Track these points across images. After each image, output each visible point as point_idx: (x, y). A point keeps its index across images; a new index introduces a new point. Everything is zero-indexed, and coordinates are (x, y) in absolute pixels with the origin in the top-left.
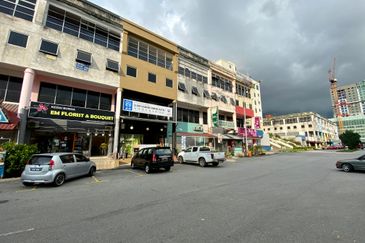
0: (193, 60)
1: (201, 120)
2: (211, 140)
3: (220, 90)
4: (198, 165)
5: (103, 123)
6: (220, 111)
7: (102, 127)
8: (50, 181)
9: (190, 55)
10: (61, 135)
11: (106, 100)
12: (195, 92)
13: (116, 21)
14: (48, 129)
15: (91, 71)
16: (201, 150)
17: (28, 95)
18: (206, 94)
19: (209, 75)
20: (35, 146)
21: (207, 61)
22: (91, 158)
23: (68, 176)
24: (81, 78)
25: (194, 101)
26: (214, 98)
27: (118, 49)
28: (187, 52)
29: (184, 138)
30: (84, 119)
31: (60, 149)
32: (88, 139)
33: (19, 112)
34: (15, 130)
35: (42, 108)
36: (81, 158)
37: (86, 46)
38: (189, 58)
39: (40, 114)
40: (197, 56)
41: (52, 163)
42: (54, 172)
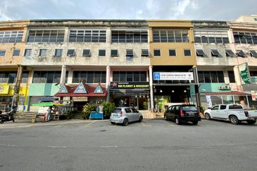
0: (209, 27)
1: (227, 79)
2: (242, 98)
3: (247, 45)
4: (229, 122)
5: (143, 90)
6: (250, 67)
8: (122, 122)
9: (205, 24)
10: (124, 98)
11: (143, 75)
12: (215, 54)
13: (144, 24)
14: (119, 95)
15: (134, 59)
16: (230, 108)
17: (109, 79)
18: (229, 54)
19: (230, 35)
20: (114, 104)
21: (225, 23)
22: (140, 111)
23: (130, 121)
24: (129, 65)
25: (216, 62)
26: (241, 54)
27: (147, 41)
28: (201, 22)
29: (208, 97)
30: (133, 88)
31: (124, 105)
32: (136, 100)
33: (107, 87)
34: (106, 96)
35: (115, 84)
36: (135, 111)
37: (130, 46)
38: (204, 27)
39: (114, 88)
40: (212, 22)
41: (121, 113)
42: (123, 118)
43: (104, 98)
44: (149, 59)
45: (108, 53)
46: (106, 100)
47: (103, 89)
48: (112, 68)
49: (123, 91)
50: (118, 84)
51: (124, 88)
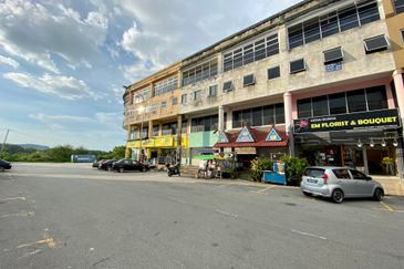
7: (380, 134)
8: (329, 195)
14: (314, 143)
15: (346, 66)
17: (290, 115)
20: (305, 159)
23: (347, 195)
24: (334, 80)
31: (331, 164)
33: (287, 131)
35: (303, 124)
39: (303, 129)
41: (326, 177)
42: (331, 187)
43: (285, 149)
44: (391, 55)
45: (285, 70)
46: (287, 152)
47: (281, 134)
48: (293, 94)
49: (325, 135)
50: (310, 123)
51: (325, 128)
